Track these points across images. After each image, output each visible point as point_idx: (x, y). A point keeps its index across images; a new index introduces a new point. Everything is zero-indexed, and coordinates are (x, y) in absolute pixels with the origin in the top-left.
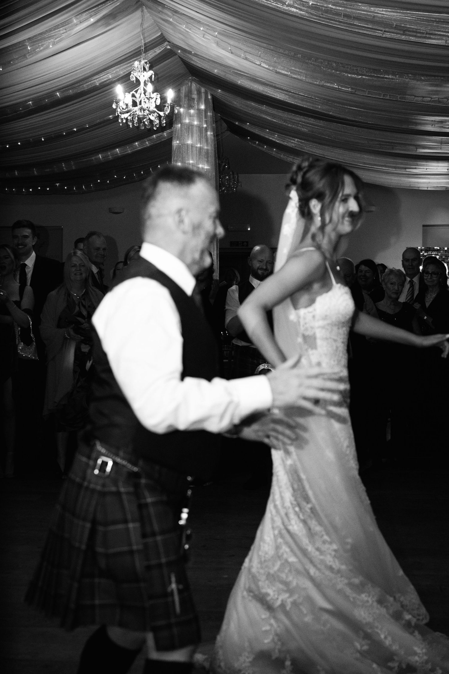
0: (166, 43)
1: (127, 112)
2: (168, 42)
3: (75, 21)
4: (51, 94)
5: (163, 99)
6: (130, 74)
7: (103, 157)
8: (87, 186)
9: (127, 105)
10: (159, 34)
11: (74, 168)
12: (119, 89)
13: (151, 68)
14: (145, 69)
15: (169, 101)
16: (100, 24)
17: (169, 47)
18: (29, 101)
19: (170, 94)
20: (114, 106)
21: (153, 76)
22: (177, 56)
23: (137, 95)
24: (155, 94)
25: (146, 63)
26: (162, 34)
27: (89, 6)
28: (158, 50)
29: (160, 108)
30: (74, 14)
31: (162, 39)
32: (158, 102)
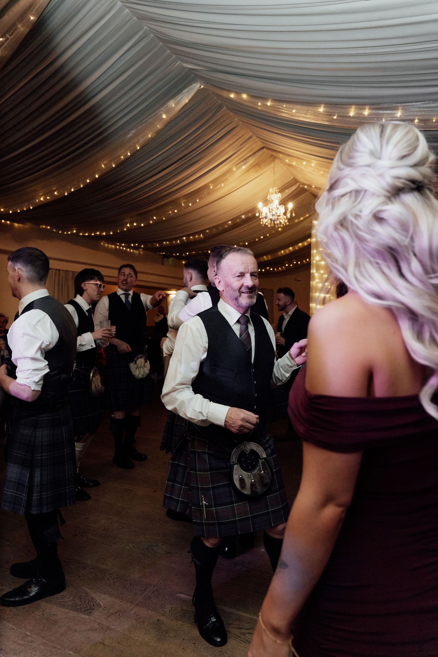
0: (298, 183)
1: (266, 218)
2: (300, 182)
3: (234, 169)
4: (239, 217)
5: (286, 210)
6: (267, 196)
7: (284, 252)
8: (282, 268)
9: (266, 214)
10: (292, 178)
11: (270, 258)
12: (260, 205)
13: (279, 192)
14: (276, 193)
15: (289, 210)
16: (251, 170)
17: (301, 186)
18: (228, 221)
19: (291, 205)
20: (257, 215)
21: (280, 196)
22: (307, 193)
23: (271, 208)
24: (281, 206)
25: (276, 189)
26: (294, 178)
27: (240, 159)
28: (294, 188)
29: (285, 214)
30: (233, 164)
31: (295, 181)
32: (284, 211)
